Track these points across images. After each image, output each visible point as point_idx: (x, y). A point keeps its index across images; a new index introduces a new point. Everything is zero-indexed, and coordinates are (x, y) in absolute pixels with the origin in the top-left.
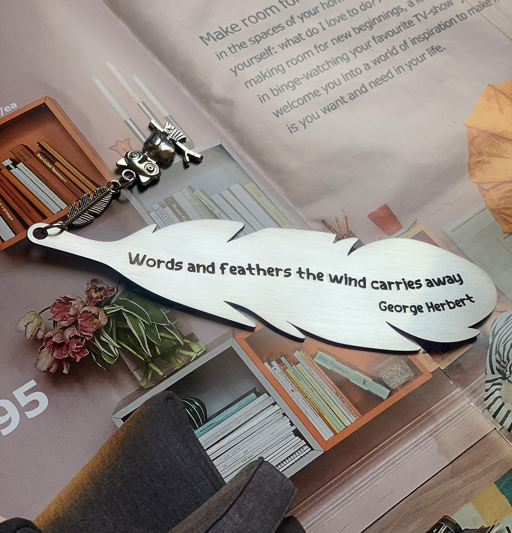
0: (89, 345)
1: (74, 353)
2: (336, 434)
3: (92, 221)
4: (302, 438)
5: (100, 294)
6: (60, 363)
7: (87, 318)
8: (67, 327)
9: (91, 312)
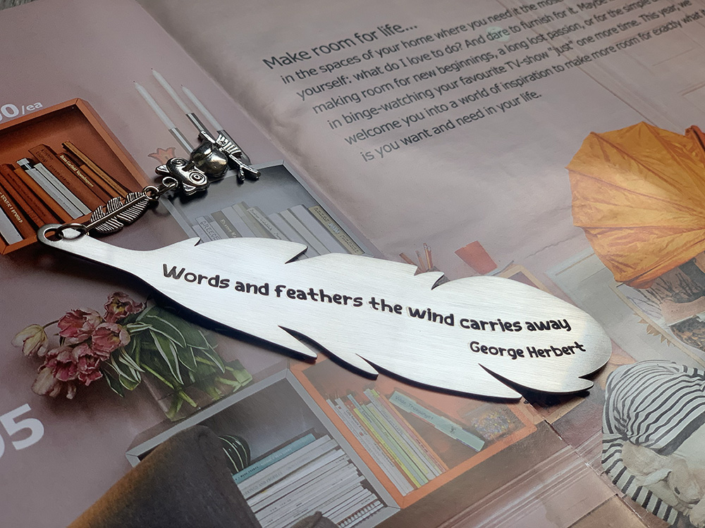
0: (104, 367)
1: (83, 376)
2: (416, 489)
3: (120, 230)
4: (373, 491)
5: (123, 310)
6: (64, 386)
7: (104, 336)
8: (77, 345)
9: (110, 329)
